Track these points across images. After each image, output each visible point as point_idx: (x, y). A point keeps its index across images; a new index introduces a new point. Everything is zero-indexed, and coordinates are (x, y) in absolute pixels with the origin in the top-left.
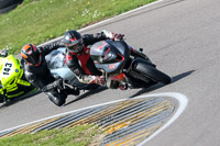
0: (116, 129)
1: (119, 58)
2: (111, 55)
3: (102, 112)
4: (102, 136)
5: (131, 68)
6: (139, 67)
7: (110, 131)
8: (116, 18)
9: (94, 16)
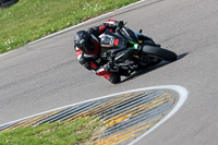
0: (117, 121)
3: (103, 105)
4: (103, 128)
7: (111, 124)
8: (117, 11)
9: (95, 10)
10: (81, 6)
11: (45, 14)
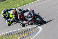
0: (23, 36)
1: (32, 16)
2: (30, 16)
5: (35, 19)
6: (37, 19)
8: (23, 6)
9: (17, 6)
10: (14, 5)
11: (4, 7)
